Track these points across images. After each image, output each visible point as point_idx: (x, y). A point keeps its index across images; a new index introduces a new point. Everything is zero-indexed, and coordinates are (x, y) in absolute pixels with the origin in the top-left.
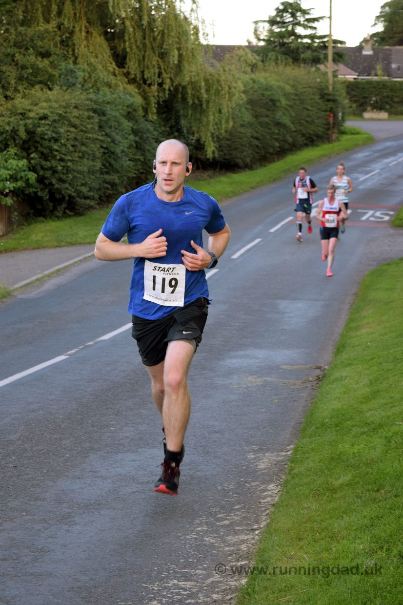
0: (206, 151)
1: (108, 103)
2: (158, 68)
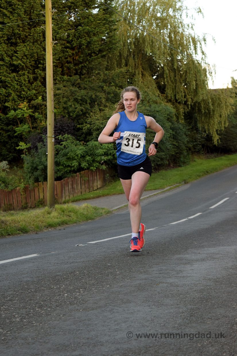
0: (214, 140)
1: (158, 111)
2: (184, 93)
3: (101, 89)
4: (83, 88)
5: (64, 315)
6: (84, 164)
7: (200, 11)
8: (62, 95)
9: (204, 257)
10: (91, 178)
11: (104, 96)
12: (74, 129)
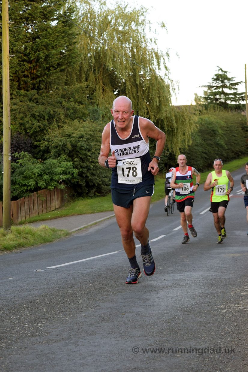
3: (59, 105)
4: (41, 103)
5: (26, 348)
6: (41, 184)
7: (164, 26)
8: (19, 110)
9: (170, 284)
10: (49, 198)
11: (63, 112)
12: (31, 146)
